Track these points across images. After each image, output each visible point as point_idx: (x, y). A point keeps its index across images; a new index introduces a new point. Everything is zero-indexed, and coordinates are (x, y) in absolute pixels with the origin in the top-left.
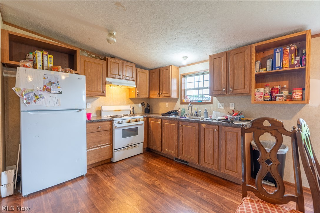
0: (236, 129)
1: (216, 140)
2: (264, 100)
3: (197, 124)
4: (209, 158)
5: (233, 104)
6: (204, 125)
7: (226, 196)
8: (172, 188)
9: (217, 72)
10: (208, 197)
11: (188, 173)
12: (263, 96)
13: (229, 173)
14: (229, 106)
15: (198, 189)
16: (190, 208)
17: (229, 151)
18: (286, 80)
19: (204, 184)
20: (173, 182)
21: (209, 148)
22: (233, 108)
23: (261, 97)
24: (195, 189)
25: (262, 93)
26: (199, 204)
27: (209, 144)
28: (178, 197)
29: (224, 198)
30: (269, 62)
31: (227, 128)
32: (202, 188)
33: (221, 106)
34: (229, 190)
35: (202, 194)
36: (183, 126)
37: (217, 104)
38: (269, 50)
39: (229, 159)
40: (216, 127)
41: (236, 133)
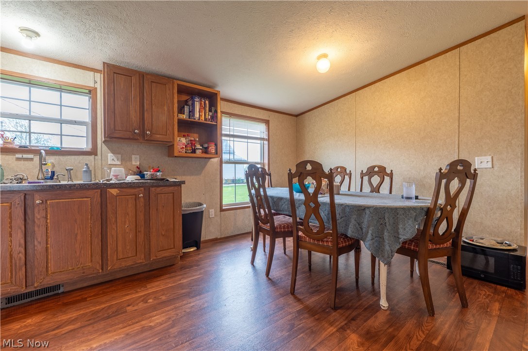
0: (172, 188)
1: (141, 212)
2: (186, 152)
3: (97, 192)
4: (128, 247)
5: (138, 156)
6: (116, 190)
7: (180, 280)
8: (99, 333)
9: (122, 99)
10: (168, 295)
11: (88, 299)
12: (184, 147)
13: (163, 255)
14: (130, 160)
15: (142, 298)
16: (170, 318)
17: (163, 222)
18: (196, 133)
19: (139, 290)
20: (81, 327)
21: (127, 231)
22: (138, 163)
23: (183, 148)
24: (139, 303)
25: (184, 143)
26: (172, 307)
27: (127, 222)
28: (135, 327)
29: (181, 283)
30: (186, 109)
31: (159, 189)
32: (145, 295)
33: (116, 159)
34: (172, 275)
35: (155, 298)
36: (48, 202)
37: (107, 157)
38: (181, 94)
39: (163, 234)
40: (140, 190)
41: (172, 194)
